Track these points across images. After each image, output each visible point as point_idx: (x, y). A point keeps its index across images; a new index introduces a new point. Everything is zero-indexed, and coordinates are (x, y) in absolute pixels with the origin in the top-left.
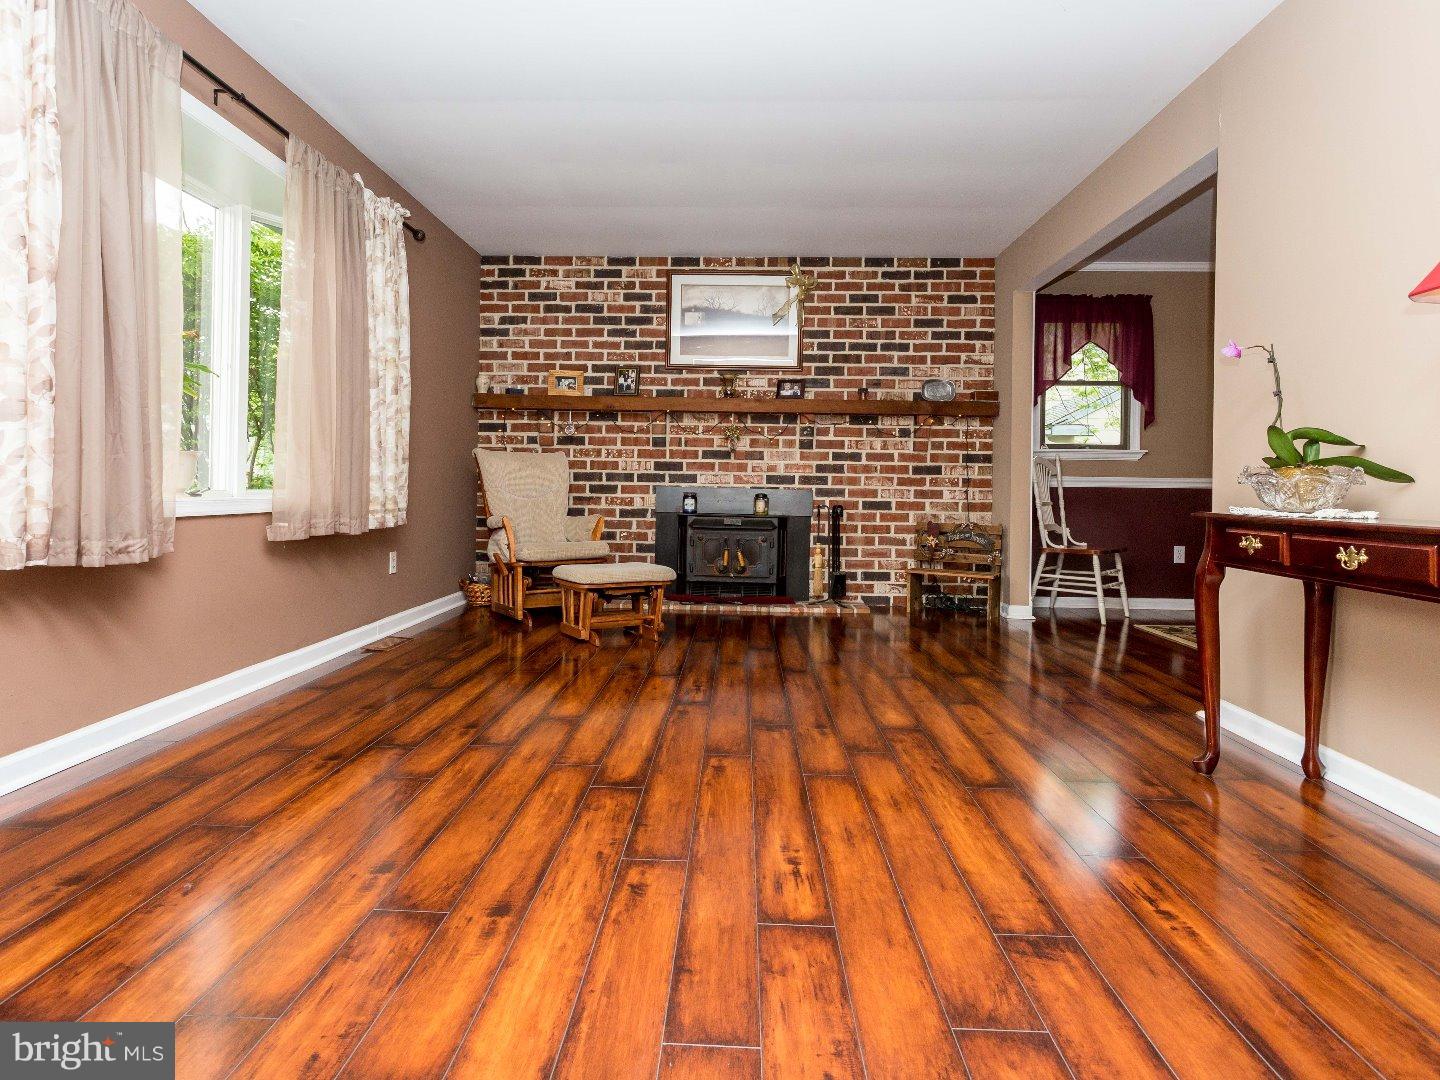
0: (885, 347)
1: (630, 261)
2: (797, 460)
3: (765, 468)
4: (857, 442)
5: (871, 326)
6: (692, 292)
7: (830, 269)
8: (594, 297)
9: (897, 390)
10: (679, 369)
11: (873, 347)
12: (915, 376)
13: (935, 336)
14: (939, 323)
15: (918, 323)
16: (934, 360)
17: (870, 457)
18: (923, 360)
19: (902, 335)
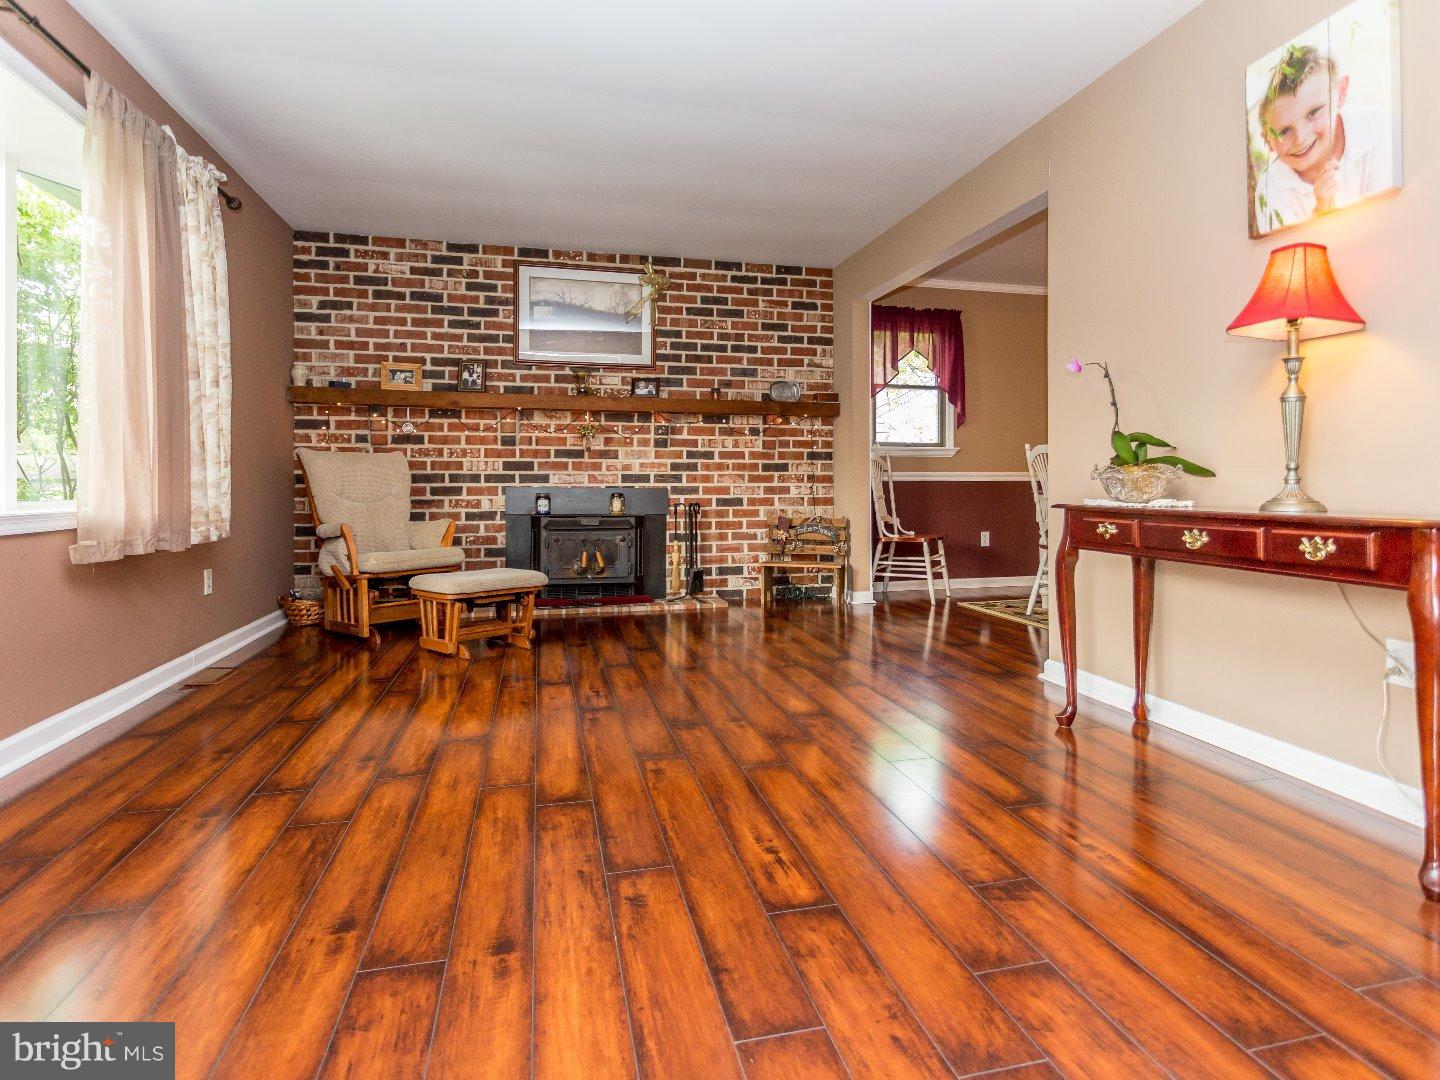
0: (735, 349)
1: (472, 248)
2: (652, 459)
3: (619, 467)
4: (710, 440)
5: (721, 328)
6: (541, 286)
7: (681, 269)
8: (431, 285)
9: (746, 391)
10: (528, 365)
11: (723, 349)
12: (764, 377)
13: (782, 339)
14: (784, 328)
15: (765, 327)
16: (781, 362)
17: (722, 455)
18: (770, 363)
19: (751, 338)
